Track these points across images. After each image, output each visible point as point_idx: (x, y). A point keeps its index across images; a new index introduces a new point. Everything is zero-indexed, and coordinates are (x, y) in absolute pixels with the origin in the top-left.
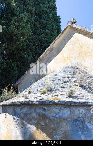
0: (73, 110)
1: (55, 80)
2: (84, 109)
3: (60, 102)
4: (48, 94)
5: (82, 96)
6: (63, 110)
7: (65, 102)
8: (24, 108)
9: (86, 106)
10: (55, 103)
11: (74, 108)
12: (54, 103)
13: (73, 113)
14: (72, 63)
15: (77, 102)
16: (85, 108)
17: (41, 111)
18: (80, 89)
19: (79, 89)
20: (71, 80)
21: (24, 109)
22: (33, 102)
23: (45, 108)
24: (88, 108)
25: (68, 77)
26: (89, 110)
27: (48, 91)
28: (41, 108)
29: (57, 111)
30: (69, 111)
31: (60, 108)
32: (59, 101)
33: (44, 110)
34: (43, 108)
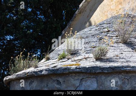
0: (101, 81)
1: (87, 37)
2: (120, 79)
3: (78, 68)
4: (68, 59)
5: (120, 58)
6: (86, 81)
7: (86, 68)
8: (33, 82)
9: (123, 74)
10: (72, 71)
11: (103, 77)
12: (70, 71)
13: (101, 85)
14: (125, 10)
15: (106, 66)
16: (120, 76)
17: (56, 85)
18: (122, 48)
19: (120, 48)
20: (111, 35)
21: (33, 84)
22: (41, 71)
23: (60, 80)
24: (126, 76)
25: (109, 31)
26: (128, 80)
27: (72, 54)
28: (54, 81)
29: (77, 83)
30: (96, 82)
31: (81, 78)
32: (76, 68)
33: (59, 83)
34: (58, 81)
